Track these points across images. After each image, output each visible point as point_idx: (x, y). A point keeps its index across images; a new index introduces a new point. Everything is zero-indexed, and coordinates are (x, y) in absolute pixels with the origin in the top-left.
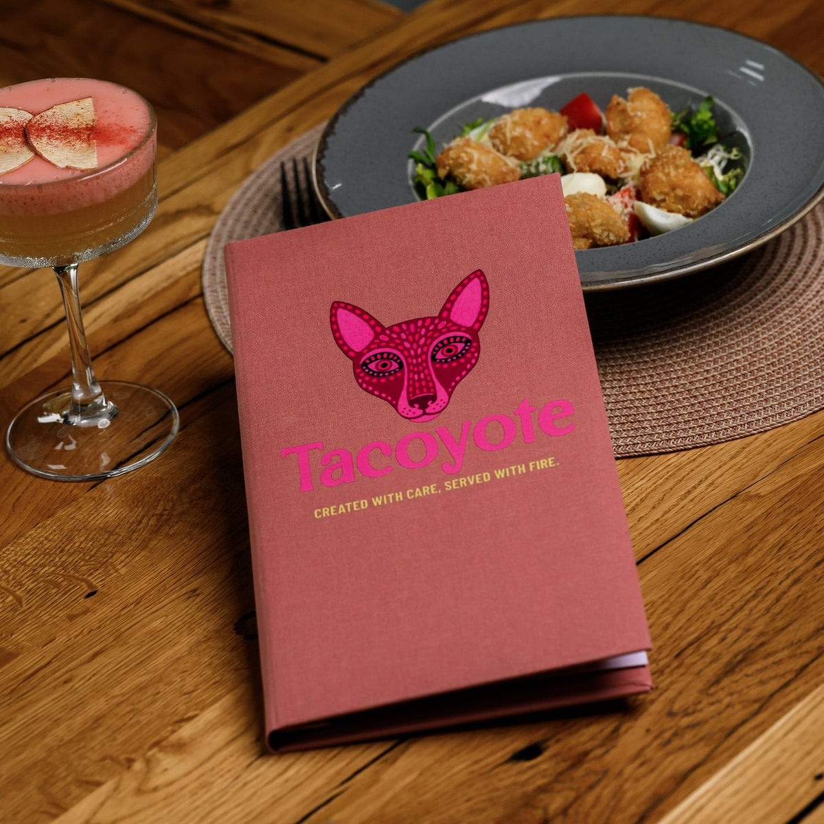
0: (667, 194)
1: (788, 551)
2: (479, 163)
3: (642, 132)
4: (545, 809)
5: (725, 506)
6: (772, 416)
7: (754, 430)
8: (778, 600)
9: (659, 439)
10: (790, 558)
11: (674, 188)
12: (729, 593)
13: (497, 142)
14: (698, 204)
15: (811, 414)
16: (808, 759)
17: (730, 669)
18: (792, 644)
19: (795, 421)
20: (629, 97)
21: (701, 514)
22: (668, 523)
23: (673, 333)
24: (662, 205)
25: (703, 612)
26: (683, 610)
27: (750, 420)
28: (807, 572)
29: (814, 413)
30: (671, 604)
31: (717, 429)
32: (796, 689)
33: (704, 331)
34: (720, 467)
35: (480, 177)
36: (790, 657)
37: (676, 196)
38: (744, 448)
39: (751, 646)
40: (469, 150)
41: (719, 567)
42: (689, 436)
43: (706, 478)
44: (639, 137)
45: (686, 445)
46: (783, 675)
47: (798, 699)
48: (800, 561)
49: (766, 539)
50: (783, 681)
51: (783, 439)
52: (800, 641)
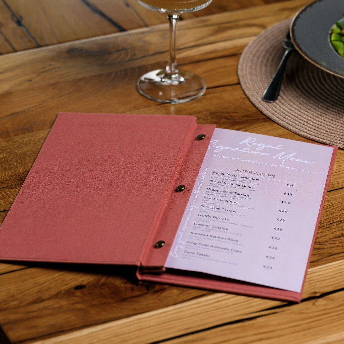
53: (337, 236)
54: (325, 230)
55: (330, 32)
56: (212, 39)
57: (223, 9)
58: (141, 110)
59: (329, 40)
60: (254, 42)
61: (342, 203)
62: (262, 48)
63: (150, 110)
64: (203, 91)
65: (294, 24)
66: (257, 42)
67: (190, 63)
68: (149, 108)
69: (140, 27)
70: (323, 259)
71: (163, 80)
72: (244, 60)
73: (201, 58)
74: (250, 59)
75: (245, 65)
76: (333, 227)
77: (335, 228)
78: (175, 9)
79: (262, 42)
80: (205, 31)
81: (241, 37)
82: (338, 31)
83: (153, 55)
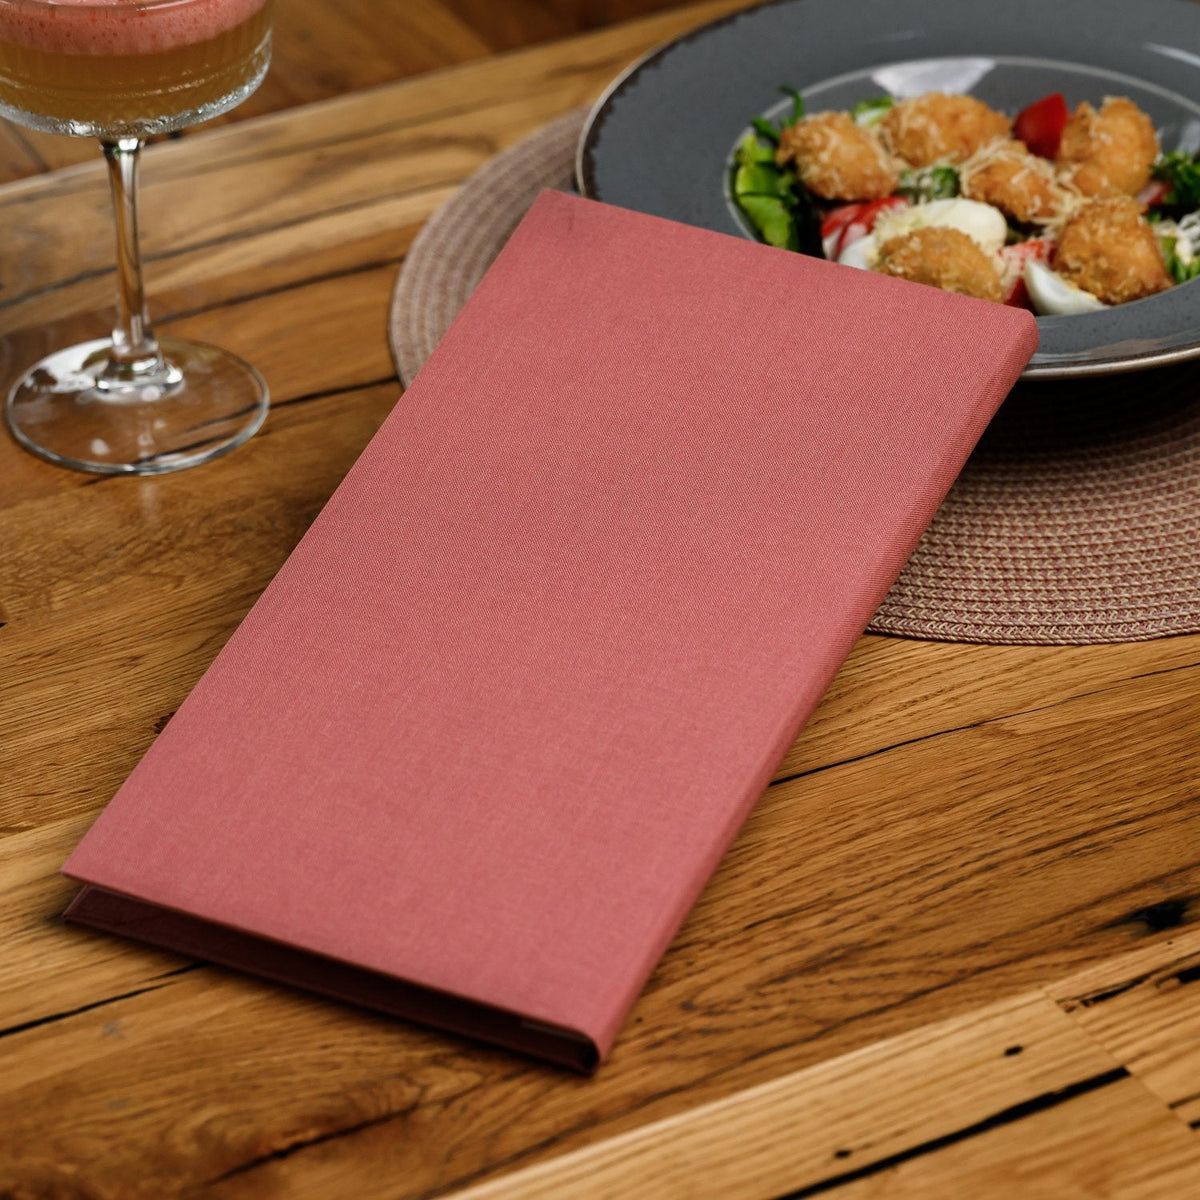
0: (1085, 262)
1: (1006, 822)
2: (835, 154)
3: (1098, 165)
4: (424, 1089)
5: (954, 735)
6: (1100, 625)
7: (1063, 639)
8: (945, 888)
9: (913, 616)
10: (1001, 832)
11: (1097, 254)
12: (880, 860)
13: (887, 132)
14: (1124, 288)
15: (1162, 637)
16: (843, 1125)
17: (811, 967)
18: (925, 955)
19: (1132, 641)
20: (1103, 109)
21: (912, 736)
22: (857, 737)
23: (1030, 472)
24: (1075, 276)
25: (825, 876)
26: (799, 865)
27: (1063, 622)
28: (1014, 858)
29: (1169, 636)
30: (787, 852)
31: (1007, 623)
32: (890, 1020)
33: (1078, 480)
34: (982, 678)
35: (826, 175)
36: (911, 973)
37: (1097, 267)
38: (1034, 661)
39: (864, 941)
40: (827, 130)
41: (887, 820)
42: (959, 623)
43: (952, 689)
44: (1091, 172)
45: (947, 635)
46: (885, 996)
47: (883, 1036)
48: (1015, 840)
49: (983, 797)
50: (879, 1004)
51: (1099, 661)
52: (939, 954)
53: (777, 976)
54: (728, 954)
55: (731, 160)
56: (292, 204)
57: (334, 84)
58: (19, 508)
59: (727, 193)
60: (452, 208)
61: (795, 839)
62: (483, 231)
63: (55, 506)
64: (260, 416)
65: (593, 139)
66: (463, 208)
67: (207, 308)
68: (50, 500)
69: (22, 174)
70: (725, 1075)
71: (103, 385)
72: (413, 281)
73: (250, 284)
74: (437, 278)
75: (416, 303)
76: (759, 939)
77: (767, 944)
78: (122, 122)
79: (481, 209)
80: (268, 174)
81: (401, 192)
82: (763, 153)
83: (69, 283)
